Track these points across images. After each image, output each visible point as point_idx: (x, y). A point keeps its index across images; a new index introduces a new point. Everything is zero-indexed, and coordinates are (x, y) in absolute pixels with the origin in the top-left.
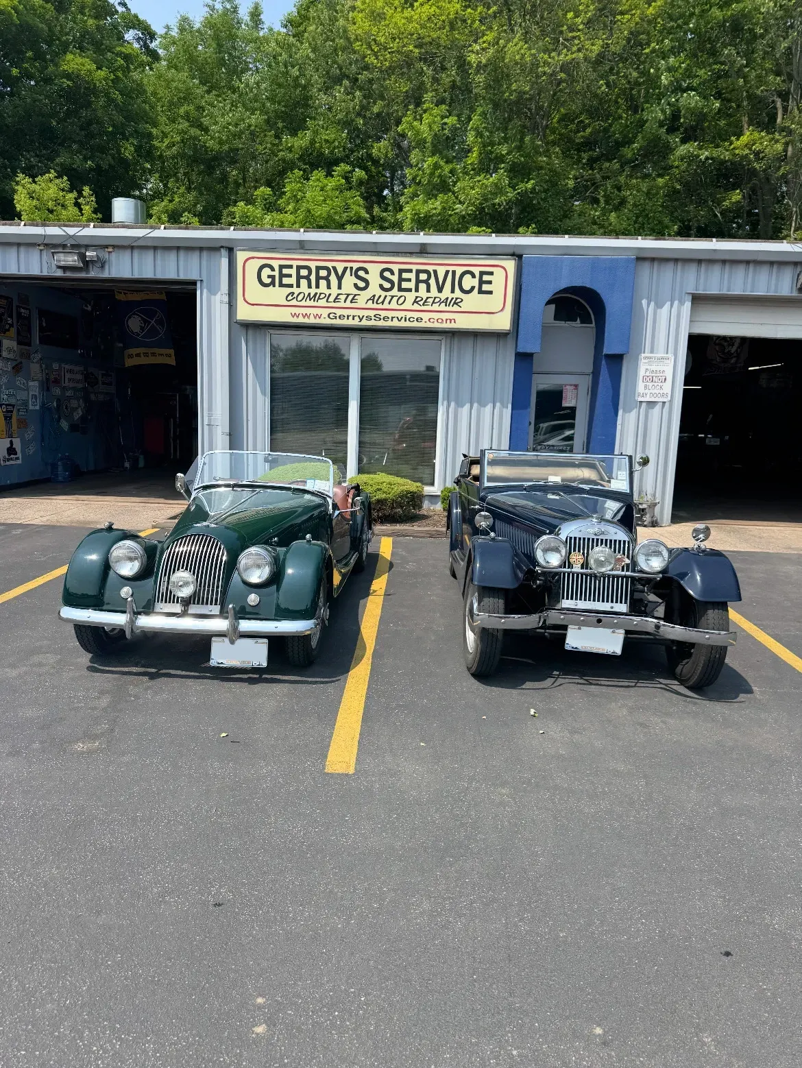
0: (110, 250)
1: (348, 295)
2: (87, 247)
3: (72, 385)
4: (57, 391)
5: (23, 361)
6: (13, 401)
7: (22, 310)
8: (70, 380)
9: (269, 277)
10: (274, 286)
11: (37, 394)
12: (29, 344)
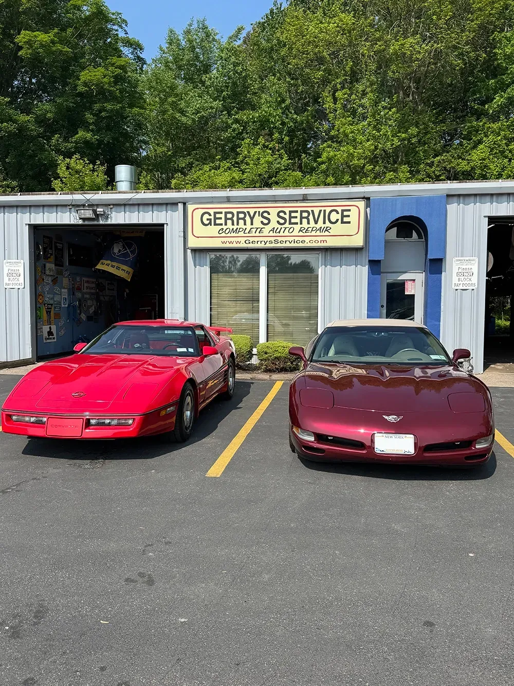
0: (112, 207)
1: (257, 228)
2: (98, 205)
3: (88, 291)
4: (79, 295)
5: (58, 276)
6: (51, 302)
7: (58, 245)
8: (87, 288)
9: (208, 219)
10: (211, 225)
11: (67, 297)
12: (62, 266)
